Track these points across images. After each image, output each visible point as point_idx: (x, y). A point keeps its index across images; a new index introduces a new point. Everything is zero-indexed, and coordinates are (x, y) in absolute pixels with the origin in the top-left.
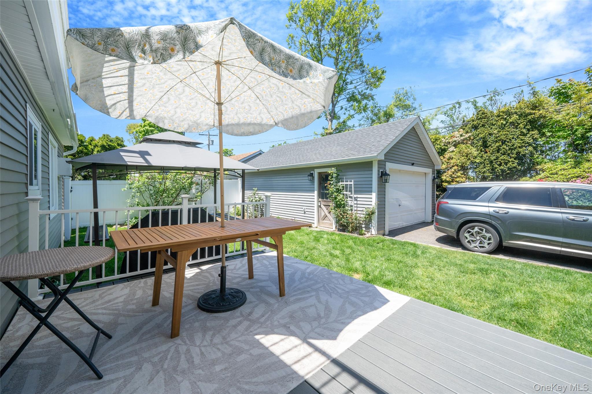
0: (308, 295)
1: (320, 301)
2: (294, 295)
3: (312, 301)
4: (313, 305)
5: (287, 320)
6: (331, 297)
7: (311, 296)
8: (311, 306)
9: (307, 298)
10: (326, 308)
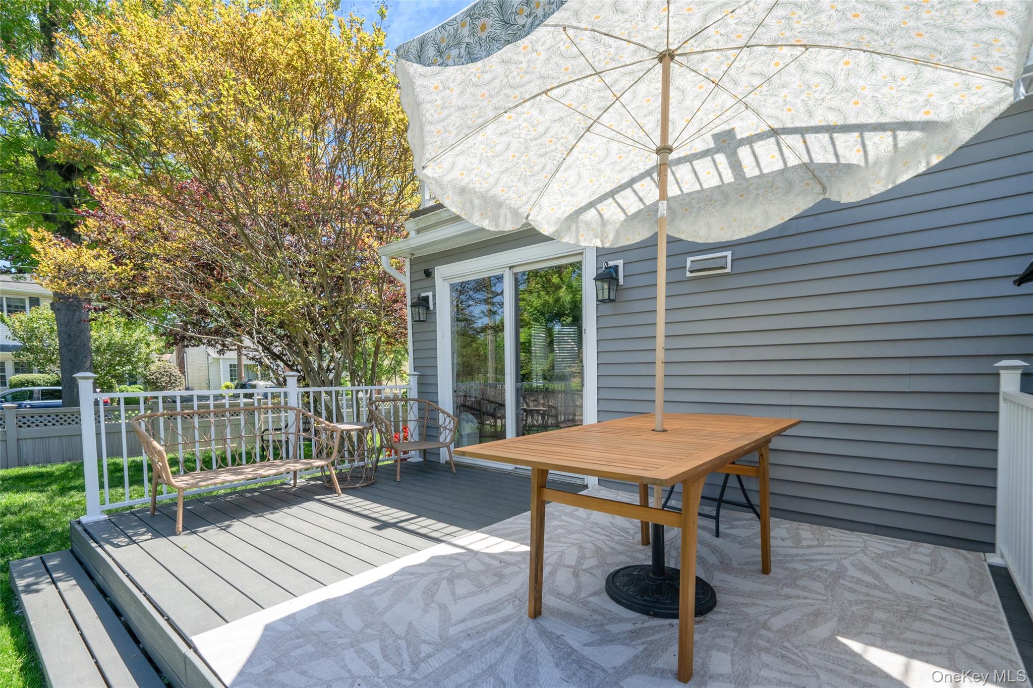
0: (470, 624)
1: (443, 608)
2: (505, 620)
3: (458, 610)
4: (459, 598)
5: (507, 571)
6: (410, 623)
7: (463, 621)
8: (465, 597)
9: (473, 615)
10: (433, 595)
